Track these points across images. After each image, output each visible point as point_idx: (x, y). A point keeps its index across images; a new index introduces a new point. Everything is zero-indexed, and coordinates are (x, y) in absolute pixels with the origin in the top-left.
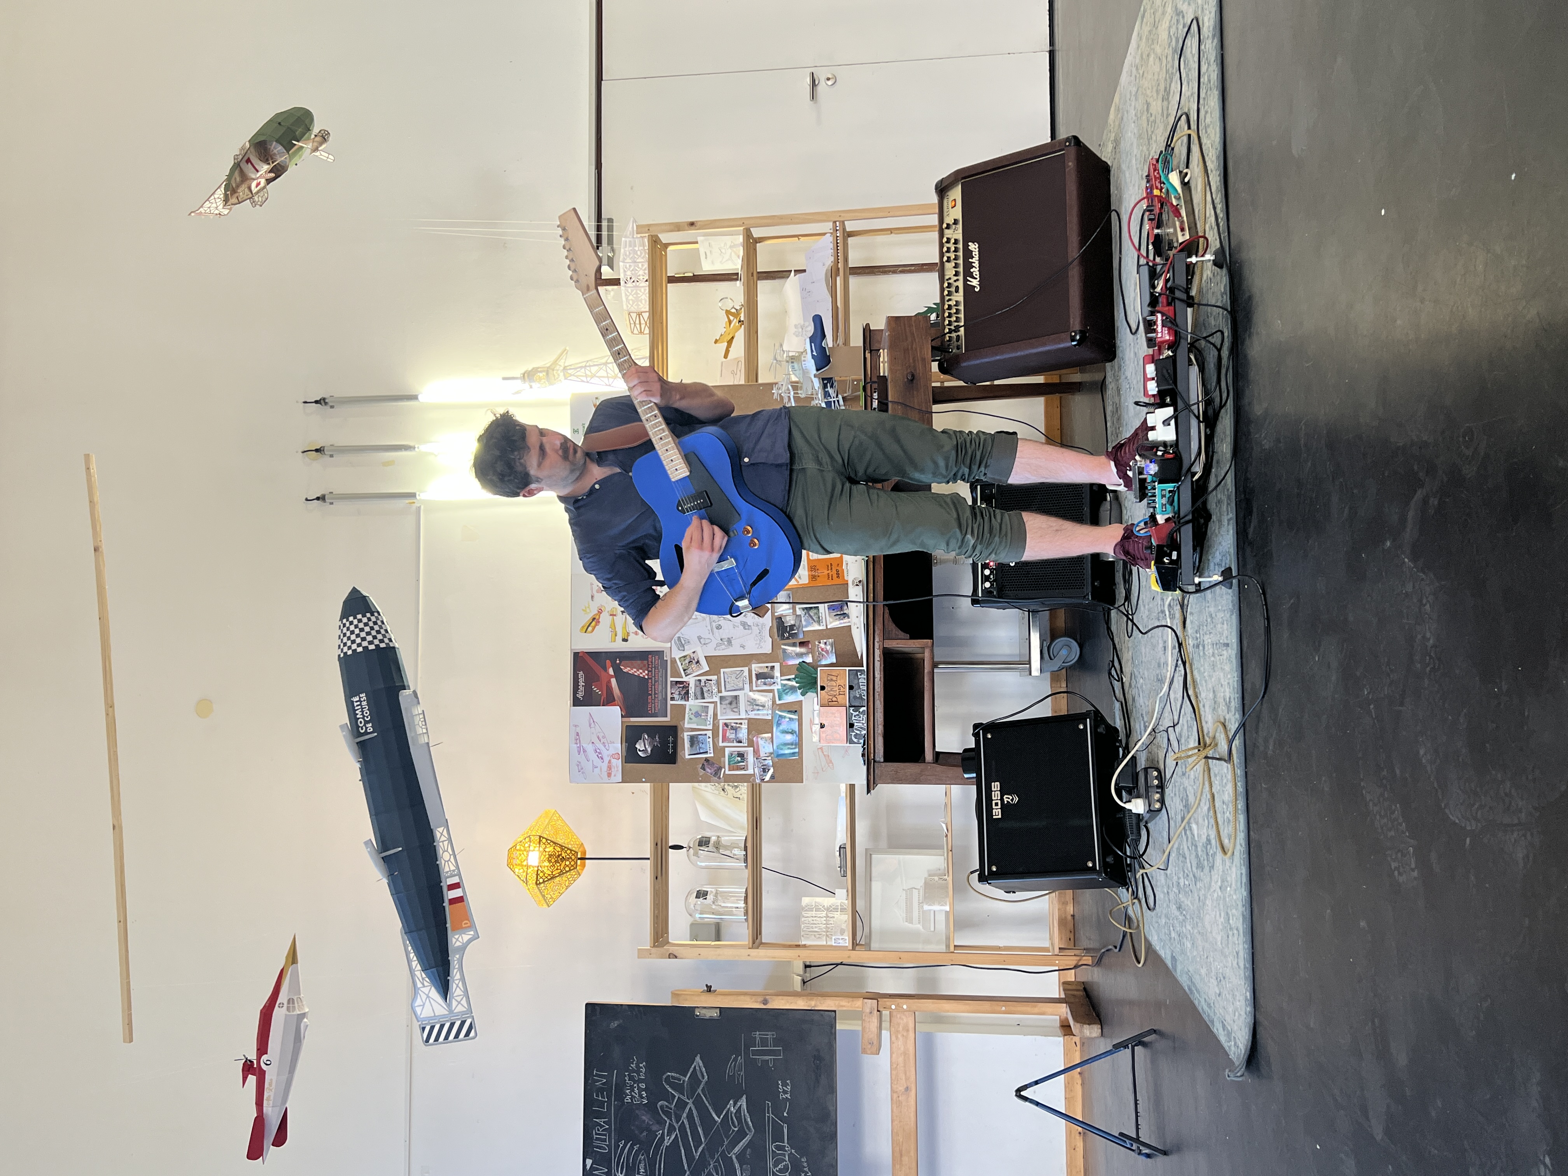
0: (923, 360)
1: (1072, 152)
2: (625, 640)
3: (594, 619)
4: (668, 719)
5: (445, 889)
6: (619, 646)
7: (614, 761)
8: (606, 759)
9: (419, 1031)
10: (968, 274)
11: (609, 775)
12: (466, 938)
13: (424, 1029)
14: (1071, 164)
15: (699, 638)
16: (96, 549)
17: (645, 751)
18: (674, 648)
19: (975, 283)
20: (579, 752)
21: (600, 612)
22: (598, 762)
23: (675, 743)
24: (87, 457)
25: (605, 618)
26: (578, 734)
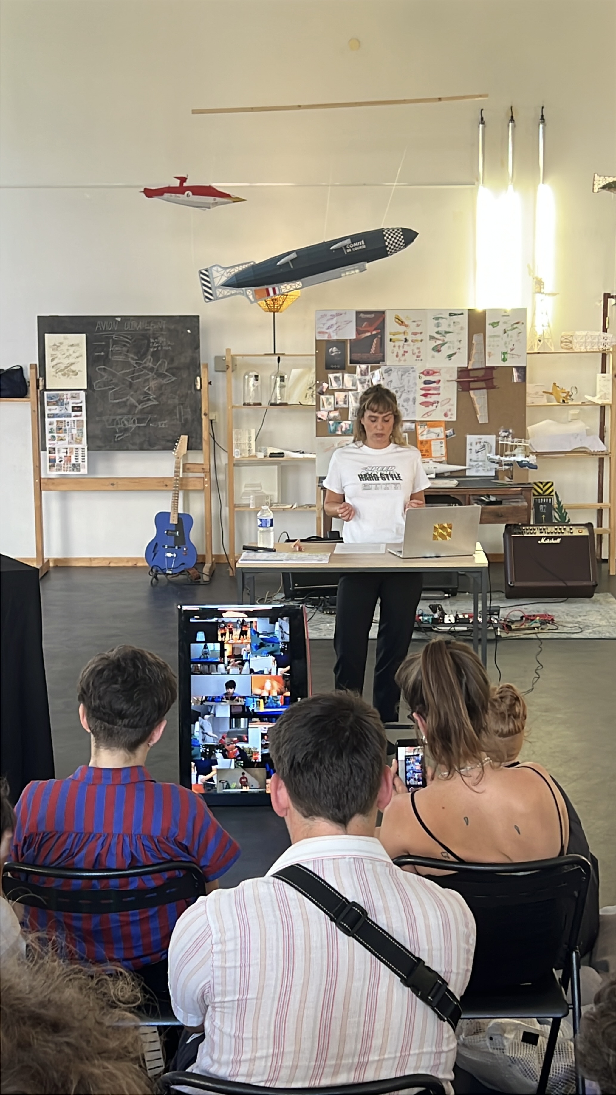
0: (508, 520)
1: (591, 583)
2: (391, 340)
3: (402, 322)
4: (349, 364)
5: (273, 286)
6: (388, 337)
7: (326, 335)
8: (328, 331)
9: (205, 268)
10: (547, 538)
11: (320, 333)
12: (251, 297)
13: (206, 270)
14: (585, 583)
15: (391, 381)
16: (440, 99)
17: (332, 352)
18: (386, 368)
19: (543, 541)
20: (331, 316)
21: (406, 326)
22: (326, 326)
23: (336, 369)
24: (486, 96)
25: (403, 328)
26: (341, 314)
